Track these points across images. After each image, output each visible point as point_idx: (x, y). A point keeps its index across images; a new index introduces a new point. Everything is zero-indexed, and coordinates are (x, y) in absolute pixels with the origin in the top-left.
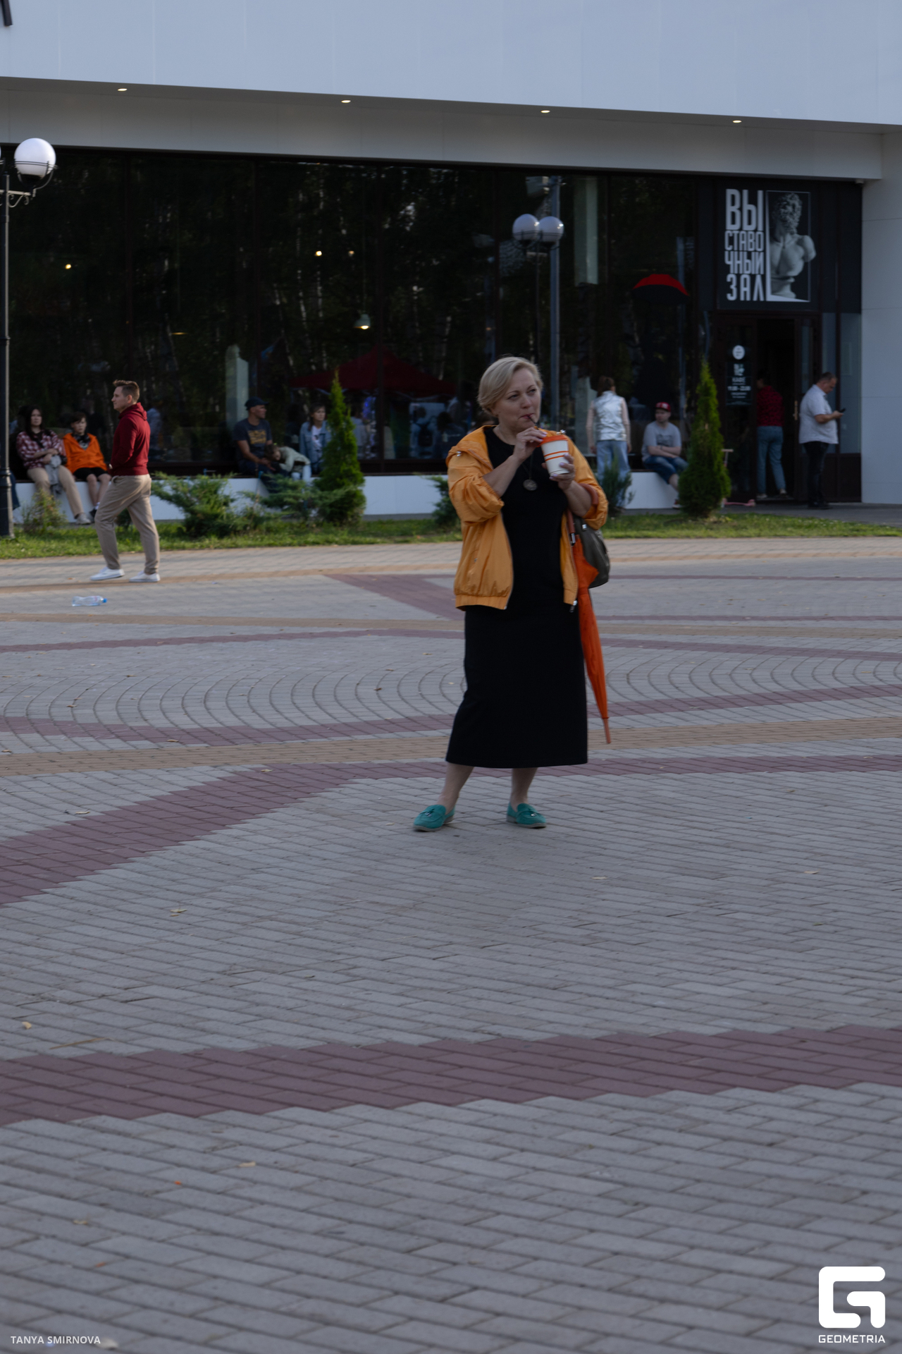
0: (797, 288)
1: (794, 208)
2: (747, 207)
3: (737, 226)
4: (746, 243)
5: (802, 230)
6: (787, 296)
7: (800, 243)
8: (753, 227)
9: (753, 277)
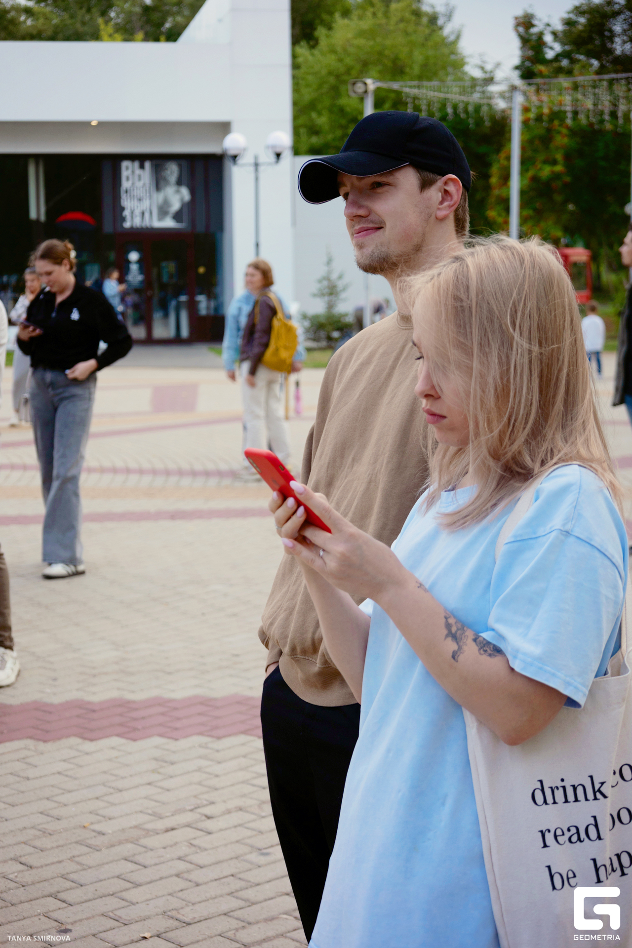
0: (177, 217)
1: (172, 171)
2: (138, 172)
3: (130, 183)
4: (138, 192)
5: (179, 183)
6: (169, 223)
7: (178, 192)
8: (141, 183)
9: (143, 214)
